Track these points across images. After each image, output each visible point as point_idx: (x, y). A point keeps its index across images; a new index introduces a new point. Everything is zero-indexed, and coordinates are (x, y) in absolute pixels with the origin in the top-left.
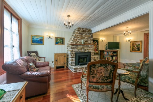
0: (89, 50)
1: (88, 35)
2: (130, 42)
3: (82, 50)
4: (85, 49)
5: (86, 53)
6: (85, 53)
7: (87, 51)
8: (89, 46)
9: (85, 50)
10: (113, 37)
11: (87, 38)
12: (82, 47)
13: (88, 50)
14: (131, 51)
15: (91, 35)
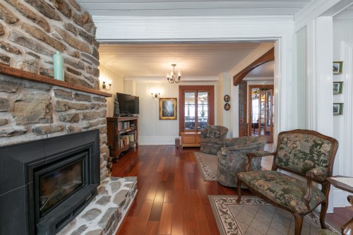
0: (93, 117)
1: (80, 39)
2: (157, 100)
3: (56, 123)
4: (73, 111)
5: (81, 135)
6: (73, 136)
7: (81, 126)
8: (88, 99)
9: (75, 119)
10: (124, 81)
11: (76, 56)
12: (55, 100)
13: (85, 117)
14: (160, 119)
15: (91, 47)
